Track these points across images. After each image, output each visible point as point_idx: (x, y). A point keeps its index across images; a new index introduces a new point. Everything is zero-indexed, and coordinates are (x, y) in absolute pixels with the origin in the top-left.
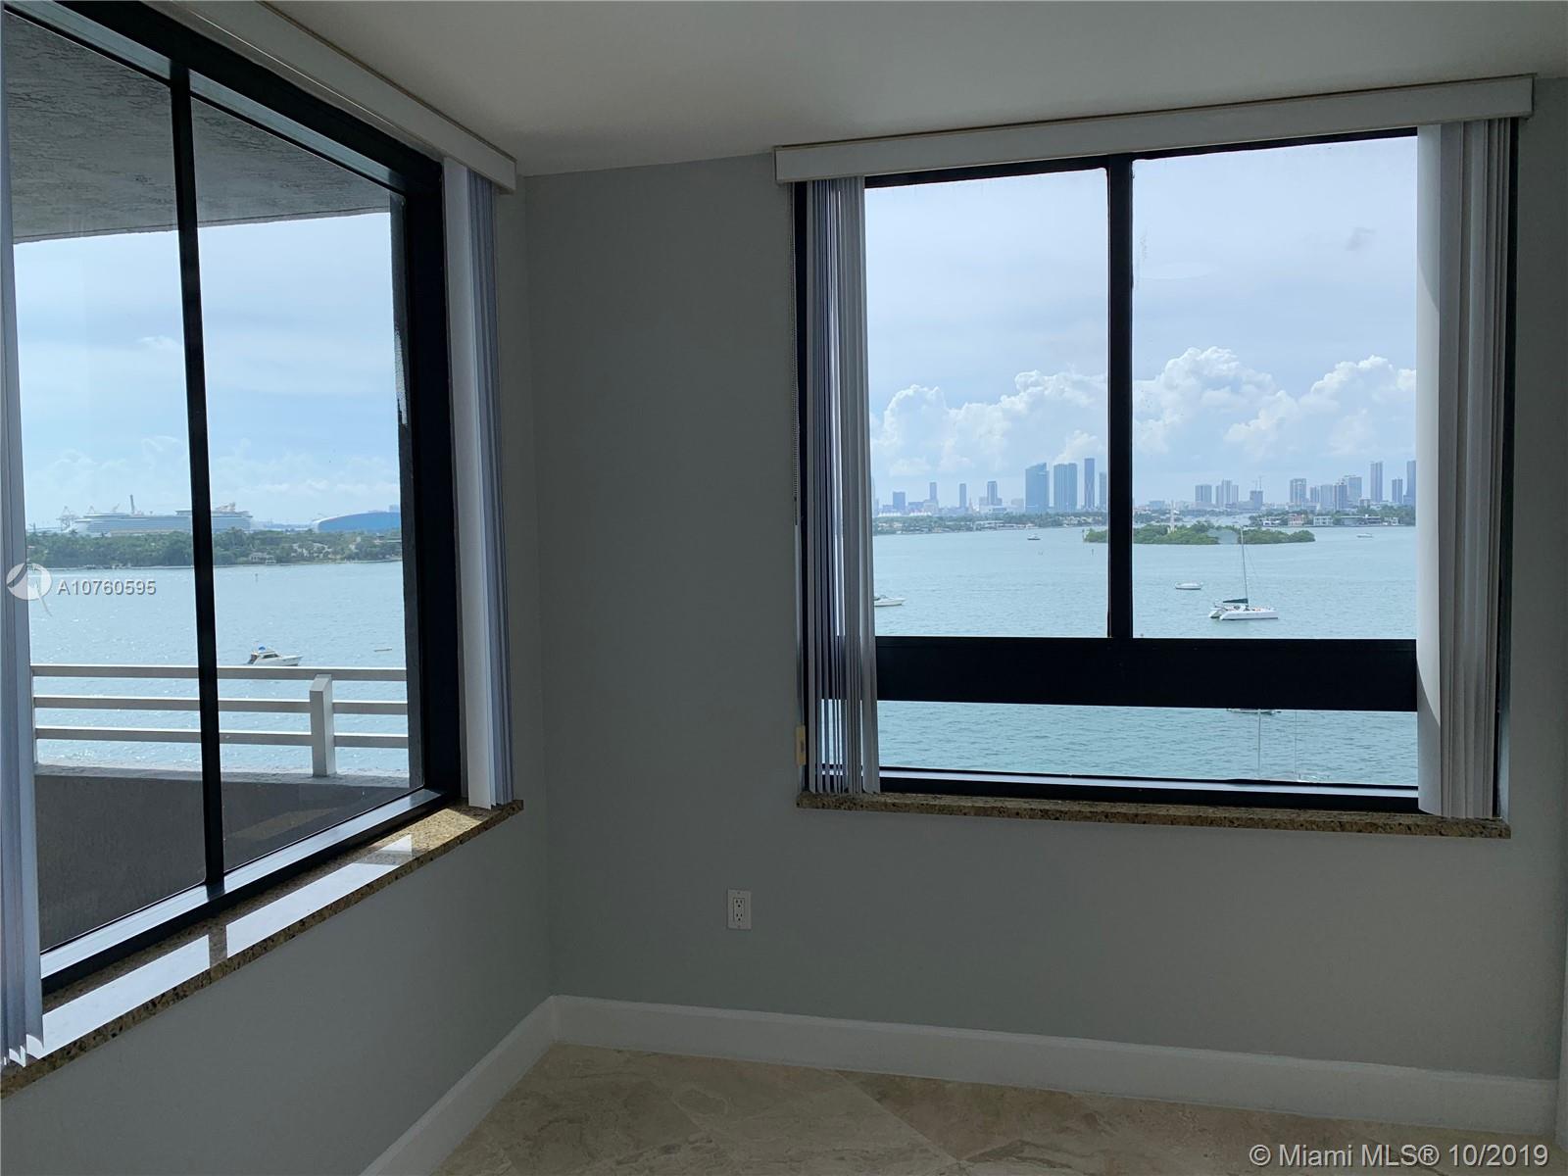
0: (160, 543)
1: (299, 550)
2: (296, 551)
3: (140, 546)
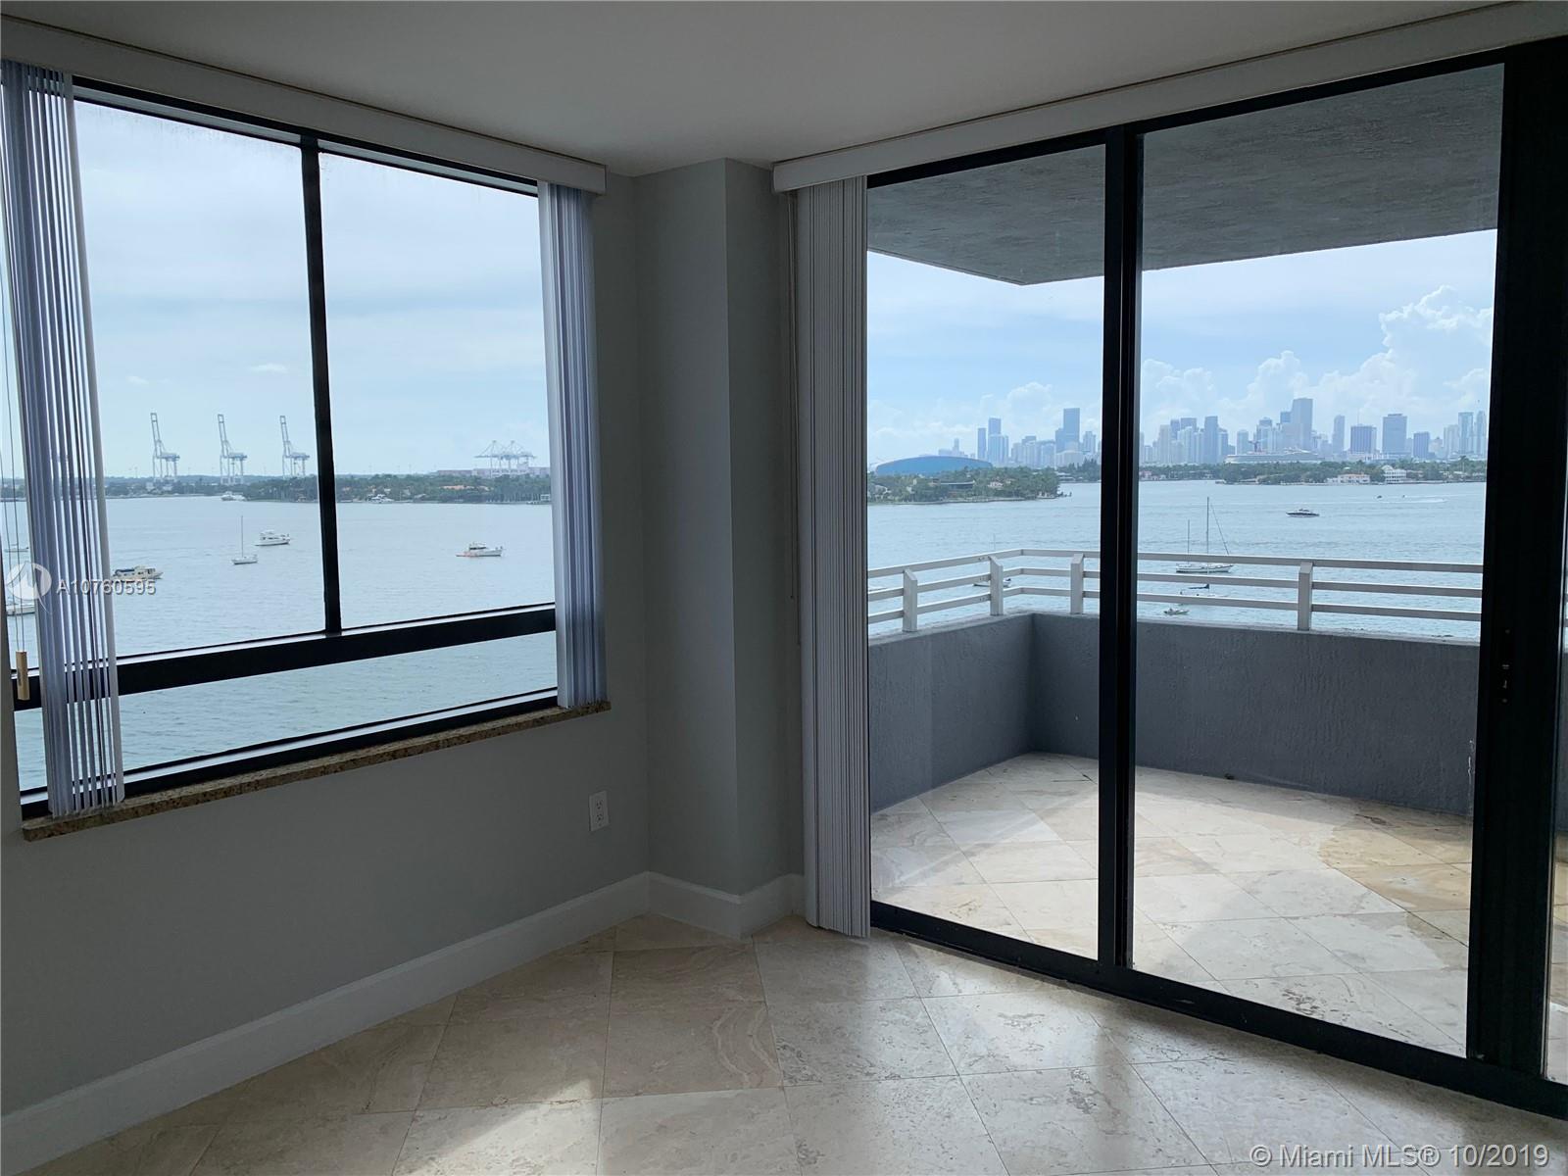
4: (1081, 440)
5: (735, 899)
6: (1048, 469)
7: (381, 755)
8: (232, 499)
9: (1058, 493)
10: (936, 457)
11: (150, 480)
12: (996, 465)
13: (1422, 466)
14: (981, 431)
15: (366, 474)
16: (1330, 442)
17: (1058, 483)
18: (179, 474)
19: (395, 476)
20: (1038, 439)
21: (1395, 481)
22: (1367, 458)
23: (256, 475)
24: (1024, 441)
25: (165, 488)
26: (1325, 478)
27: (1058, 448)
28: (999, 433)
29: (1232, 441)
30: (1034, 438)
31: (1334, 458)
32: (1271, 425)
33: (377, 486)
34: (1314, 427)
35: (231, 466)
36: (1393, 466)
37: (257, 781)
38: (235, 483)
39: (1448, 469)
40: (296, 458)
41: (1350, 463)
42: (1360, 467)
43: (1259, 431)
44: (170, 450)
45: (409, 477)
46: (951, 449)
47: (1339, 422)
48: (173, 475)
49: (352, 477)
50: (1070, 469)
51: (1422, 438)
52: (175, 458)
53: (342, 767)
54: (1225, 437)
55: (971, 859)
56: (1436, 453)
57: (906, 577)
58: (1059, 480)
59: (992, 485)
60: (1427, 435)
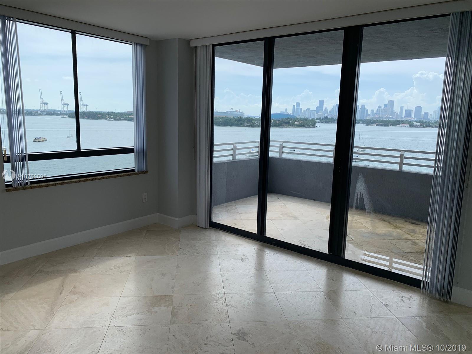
0: (222, 119)
1: (257, 123)
2: (256, 123)
3: (217, 120)
4: (324, 110)
5: (177, 219)
6: (313, 119)
7: (89, 179)
8: (64, 117)
9: (316, 126)
10: (279, 114)
11: (39, 110)
12: (298, 117)
13: (425, 122)
14: (294, 106)
15: (106, 111)
16: (398, 114)
17: (316, 123)
18: (48, 109)
19: (114, 112)
20: (311, 109)
21: (417, 127)
22: (409, 119)
23: (72, 110)
24: (307, 110)
25: (44, 113)
26: (396, 125)
27: (316, 112)
28: (299, 107)
29: (369, 113)
30: (310, 109)
31: (400, 119)
32: (381, 108)
33: (109, 115)
34: (394, 109)
35: (64, 107)
36: (417, 122)
37: (60, 183)
38: (65, 112)
39: (433, 124)
40: (84, 105)
41: (404, 121)
42: (406, 122)
43: (377, 110)
44: (46, 101)
45: (118, 113)
46: (284, 111)
47: (402, 108)
48: (46, 109)
49: (101, 112)
50: (320, 119)
51: (426, 114)
52: (47, 104)
53: (80, 181)
54: (367, 111)
55: (240, 215)
56: (430, 119)
57: (233, 146)
58: (316, 122)
59: (296, 123)
60: (428, 113)
